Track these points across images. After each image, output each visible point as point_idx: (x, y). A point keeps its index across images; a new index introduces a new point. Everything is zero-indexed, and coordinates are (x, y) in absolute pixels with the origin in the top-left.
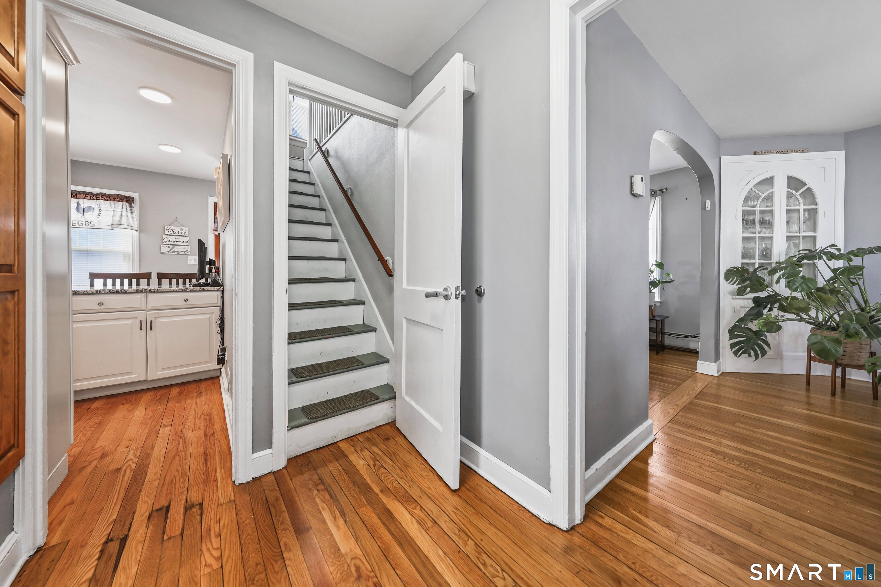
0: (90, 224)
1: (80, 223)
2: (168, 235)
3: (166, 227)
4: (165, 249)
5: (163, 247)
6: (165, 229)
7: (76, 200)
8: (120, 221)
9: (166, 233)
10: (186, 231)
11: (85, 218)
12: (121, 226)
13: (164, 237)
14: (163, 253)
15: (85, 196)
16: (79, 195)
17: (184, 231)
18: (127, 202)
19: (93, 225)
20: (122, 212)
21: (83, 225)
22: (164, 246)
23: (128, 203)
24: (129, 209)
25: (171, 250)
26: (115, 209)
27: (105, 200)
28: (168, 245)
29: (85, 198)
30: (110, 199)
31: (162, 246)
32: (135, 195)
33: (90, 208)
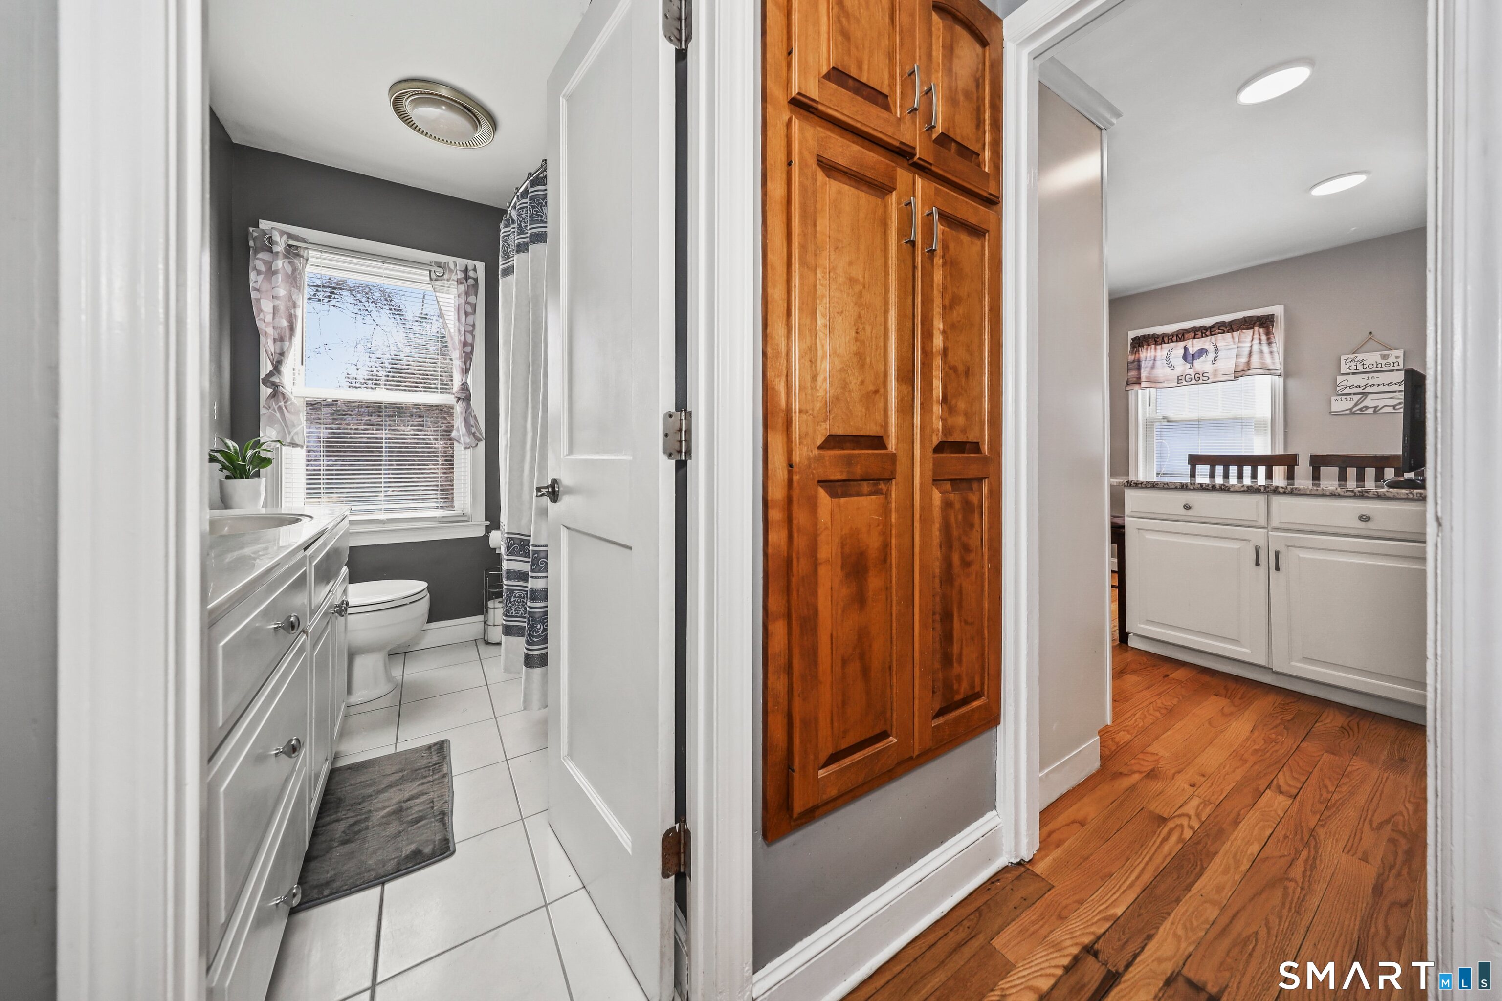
0: (1202, 378)
1: (1188, 377)
2: (1349, 374)
3: (1343, 358)
4: (1340, 405)
5: (1337, 400)
6: (1343, 362)
7: (1181, 344)
8: (1248, 363)
9: (1343, 371)
10: (1397, 357)
11: (1195, 369)
12: (1250, 372)
13: (1340, 379)
14: (1337, 414)
15: (1195, 335)
16: (1186, 336)
17: (1391, 359)
18: (1261, 326)
19: (1207, 378)
20: (1251, 346)
21: (1191, 380)
22: (1339, 398)
23: (1263, 328)
24: (1264, 338)
25: (1356, 405)
26: (1240, 345)
27: (1224, 332)
28: (1350, 394)
29: (1194, 338)
30: (1231, 328)
31: (1333, 398)
32: (1277, 310)
33: (1202, 352)
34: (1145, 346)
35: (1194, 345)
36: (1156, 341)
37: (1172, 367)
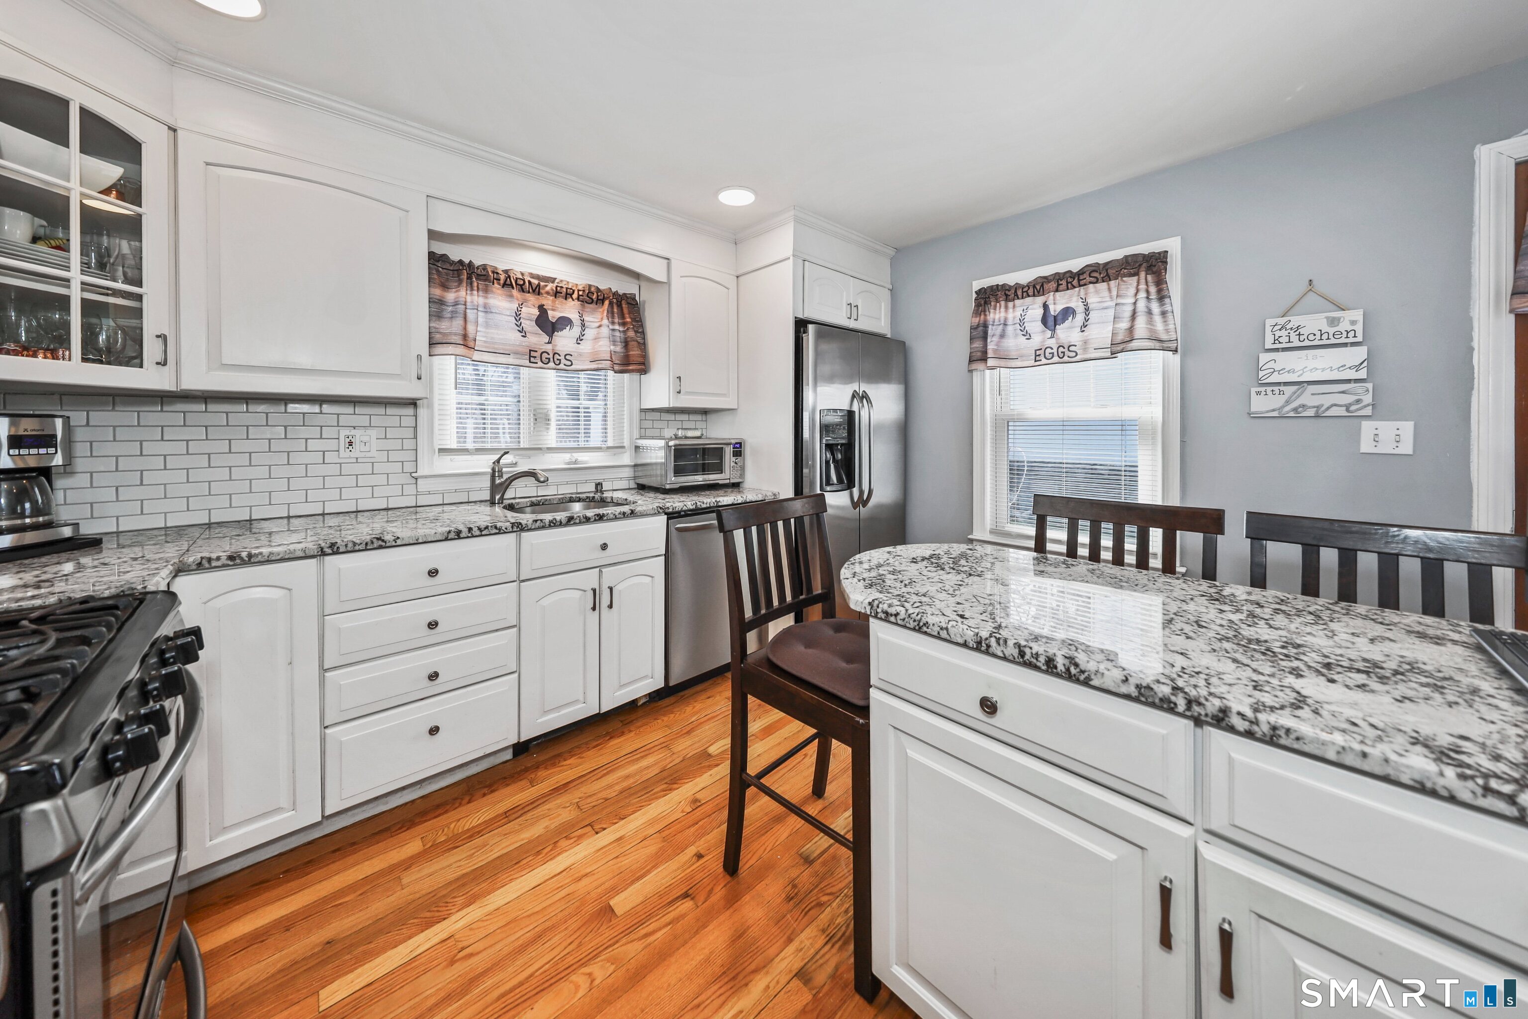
0: (1067, 353)
1: (1048, 351)
2: (1277, 350)
3: (1269, 322)
4: (1261, 403)
5: (1258, 393)
6: (1268, 329)
7: (1040, 300)
8: (1131, 330)
9: (1268, 345)
10: (1353, 323)
11: (1058, 339)
12: (1134, 344)
13: (1264, 358)
14: (1259, 417)
15: (1059, 285)
16: (1046, 287)
17: (1344, 326)
18: (1150, 269)
19: (1074, 354)
20: (1135, 303)
21: (1053, 357)
22: (1263, 389)
23: (1153, 273)
24: (1153, 289)
25: (1288, 402)
26: (1120, 301)
27: (1096, 282)
28: (1279, 384)
29: (1057, 290)
30: (1108, 275)
31: (1254, 390)
32: (1172, 245)
33: (1068, 312)
34: (993, 304)
35: (1058, 302)
36: (1007, 295)
37: (1028, 335)
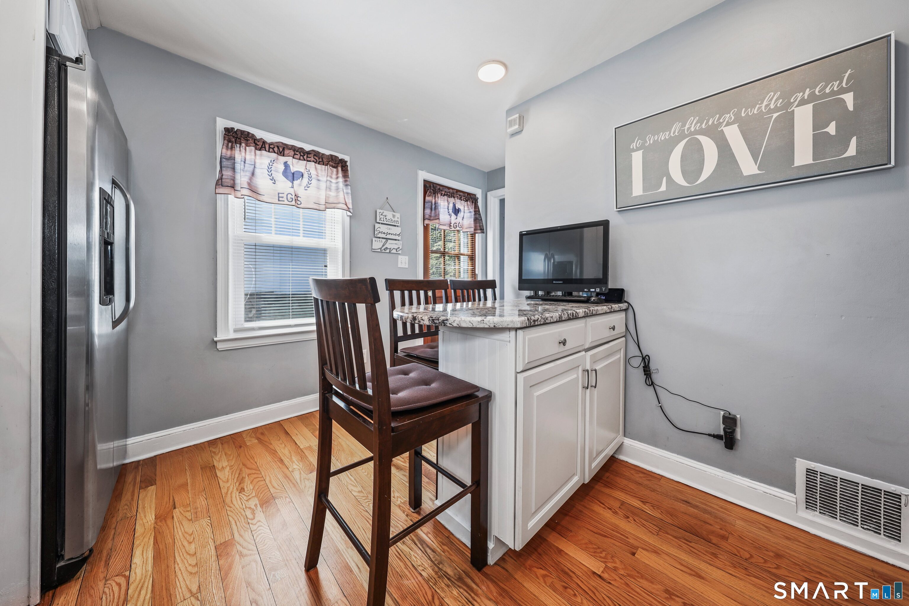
1: (289, 196)
2: (381, 223)
3: (378, 211)
4: (377, 245)
5: (375, 241)
6: (378, 214)
7: (283, 159)
9: (378, 221)
11: (294, 190)
13: (377, 226)
14: (375, 251)
15: (295, 154)
16: (287, 152)
17: (396, 219)
18: (342, 168)
19: (301, 203)
20: (337, 183)
21: (292, 201)
22: (376, 239)
24: (343, 179)
25: (383, 246)
26: (329, 179)
27: (317, 162)
28: (380, 238)
29: (294, 157)
30: (323, 161)
32: (350, 159)
33: (300, 174)
34: (243, 145)
37: (275, 181)
